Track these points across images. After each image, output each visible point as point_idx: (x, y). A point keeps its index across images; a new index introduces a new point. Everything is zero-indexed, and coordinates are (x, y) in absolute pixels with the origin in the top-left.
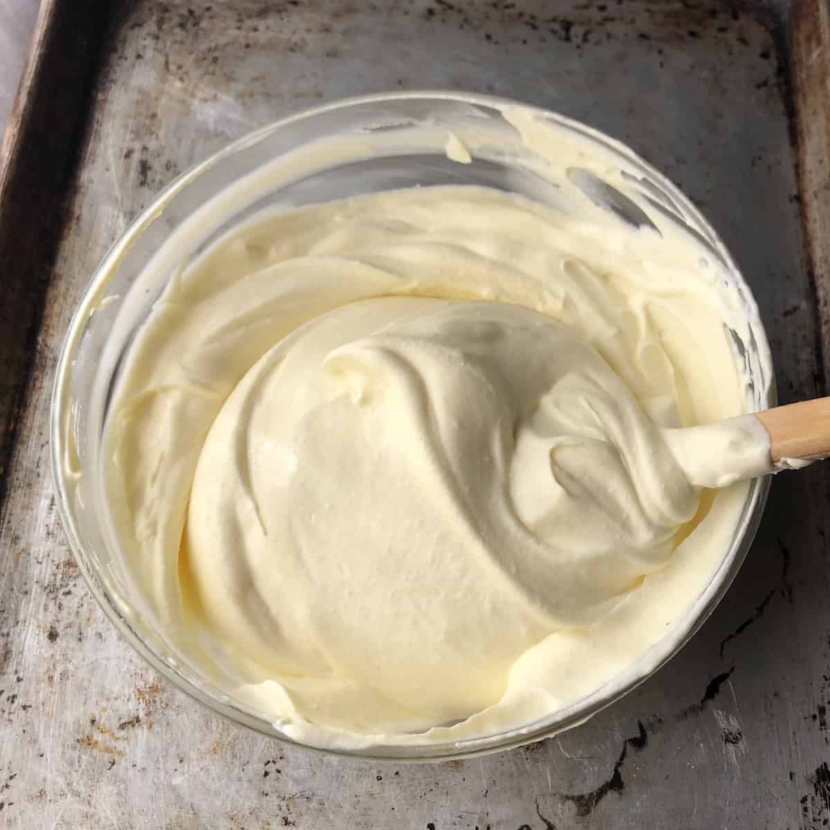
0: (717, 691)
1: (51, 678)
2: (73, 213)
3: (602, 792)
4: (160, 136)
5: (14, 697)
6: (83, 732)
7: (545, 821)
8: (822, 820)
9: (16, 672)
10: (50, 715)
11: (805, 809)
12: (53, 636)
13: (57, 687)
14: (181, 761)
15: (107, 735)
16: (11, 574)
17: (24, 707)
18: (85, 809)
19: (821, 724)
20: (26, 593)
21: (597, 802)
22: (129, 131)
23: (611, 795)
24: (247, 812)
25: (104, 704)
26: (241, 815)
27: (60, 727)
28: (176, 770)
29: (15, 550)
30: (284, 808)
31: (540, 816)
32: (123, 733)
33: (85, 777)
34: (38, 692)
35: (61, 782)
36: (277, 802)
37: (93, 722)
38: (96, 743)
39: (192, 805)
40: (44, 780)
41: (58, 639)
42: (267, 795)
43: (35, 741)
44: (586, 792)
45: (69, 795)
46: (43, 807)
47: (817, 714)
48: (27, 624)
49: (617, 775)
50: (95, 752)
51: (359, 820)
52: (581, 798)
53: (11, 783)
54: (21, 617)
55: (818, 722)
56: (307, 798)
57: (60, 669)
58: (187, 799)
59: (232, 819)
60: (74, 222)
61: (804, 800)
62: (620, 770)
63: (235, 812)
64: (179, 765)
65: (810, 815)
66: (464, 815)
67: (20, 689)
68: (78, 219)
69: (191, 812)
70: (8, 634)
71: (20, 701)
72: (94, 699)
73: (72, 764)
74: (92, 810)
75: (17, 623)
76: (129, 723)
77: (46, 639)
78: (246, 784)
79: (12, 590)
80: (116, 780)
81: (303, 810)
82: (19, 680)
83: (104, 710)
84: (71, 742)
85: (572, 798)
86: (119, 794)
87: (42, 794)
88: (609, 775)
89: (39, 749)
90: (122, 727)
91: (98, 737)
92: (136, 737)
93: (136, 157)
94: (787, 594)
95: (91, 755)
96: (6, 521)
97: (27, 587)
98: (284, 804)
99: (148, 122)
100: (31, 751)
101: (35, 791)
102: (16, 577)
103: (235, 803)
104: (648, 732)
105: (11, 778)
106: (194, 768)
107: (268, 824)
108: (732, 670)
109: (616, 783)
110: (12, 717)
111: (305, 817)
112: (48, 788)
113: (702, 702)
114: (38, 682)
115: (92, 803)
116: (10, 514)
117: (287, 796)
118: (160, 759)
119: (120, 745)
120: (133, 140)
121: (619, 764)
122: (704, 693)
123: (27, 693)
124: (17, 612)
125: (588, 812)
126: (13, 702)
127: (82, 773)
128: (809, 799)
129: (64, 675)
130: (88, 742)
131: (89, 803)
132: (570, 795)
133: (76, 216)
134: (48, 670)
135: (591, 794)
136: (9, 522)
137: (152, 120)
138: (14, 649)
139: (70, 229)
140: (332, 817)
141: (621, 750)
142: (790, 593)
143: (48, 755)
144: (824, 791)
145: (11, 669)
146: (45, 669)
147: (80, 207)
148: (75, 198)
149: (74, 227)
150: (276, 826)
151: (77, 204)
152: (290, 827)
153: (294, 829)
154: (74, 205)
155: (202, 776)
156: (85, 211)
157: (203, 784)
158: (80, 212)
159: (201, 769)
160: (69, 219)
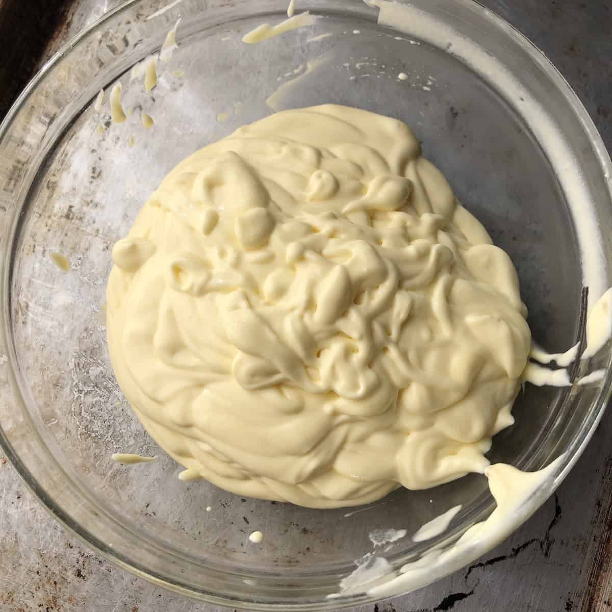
0: (452, 606)
2: (66, 18)
14: (19, 498)
24: (53, 555)
26: (48, 556)
28: (13, 503)
30: (81, 562)
36: (77, 556)
39: (16, 534)
42: (71, 547)
51: (132, 594)
56: (100, 562)
58: (14, 529)
59: (41, 556)
60: (65, 27)
63: (45, 552)
64: (16, 500)
68: (69, 25)
69: (15, 539)
78: (59, 533)
81: (94, 570)
98: (81, 559)
103: (47, 544)
106: (26, 505)
107: (66, 570)
111: (94, 576)
113: (435, 609)
117: (86, 554)
118: (5, 491)
122: (439, 603)
133: (67, 21)
139: (60, 32)
140: (113, 583)
147: (73, 14)
148: (71, 5)
149: (63, 31)
150: (70, 575)
151: (71, 11)
152: (81, 579)
153: (83, 582)
154: (68, 11)
155: (30, 515)
156: (76, 18)
157: (29, 521)
158: (72, 19)
159: (31, 509)
160: (62, 23)
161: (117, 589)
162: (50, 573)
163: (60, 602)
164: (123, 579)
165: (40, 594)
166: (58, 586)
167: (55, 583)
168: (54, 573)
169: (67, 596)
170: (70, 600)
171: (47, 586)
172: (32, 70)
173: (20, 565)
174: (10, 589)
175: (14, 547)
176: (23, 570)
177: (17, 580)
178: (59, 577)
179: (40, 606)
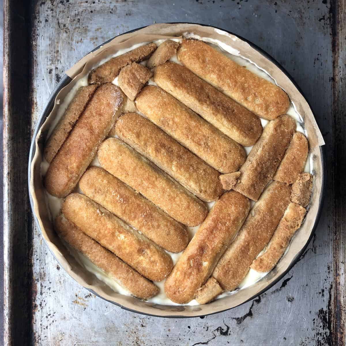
0: (286, 284)
1: (60, 282)
2: (34, 101)
3: (245, 317)
4: (61, 62)
5: (50, 288)
6: (74, 299)
7: (226, 325)
8: (320, 326)
9: (49, 280)
10: (62, 294)
11: (314, 323)
12: (58, 268)
13: (63, 285)
15: (82, 300)
16: (40, 248)
17: (54, 291)
18: (79, 322)
19: (322, 295)
20: (47, 254)
21: (243, 320)
22: (48, 60)
23: (248, 318)
24: (130, 323)
25: (79, 290)
26: (128, 324)
27: (66, 297)
29: (39, 239)
30: (141, 322)
31: (225, 324)
32: (86, 299)
33: (77, 313)
34: (57, 287)
35: (70, 315)
36: (139, 320)
37: (76, 296)
38: (79, 302)
39: (112, 321)
40: (65, 314)
41: (60, 269)
42: (135, 318)
43: (59, 302)
44: (240, 317)
45: (73, 318)
46: (66, 322)
47: (321, 292)
48: (49, 264)
49: (250, 311)
50: (79, 305)
51: (165, 325)
52: (238, 318)
53: (54, 315)
54: (47, 262)
55: (321, 294)
56: (149, 319)
57: (63, 279)
58: (110, 319)
59: (125, 325)
60: (35, 105)
61: (314, 320)
62: (251, 310)
63: (126, 323)
64: (106, 309)
65: (315, 324)
66: (200, 324)
67: (51, 286)
69: (112, 323)
70: (44, 268)
71: (52, 290)
72: (75, 289)
73: (72, 309)
74: (81, 323)
75: (46, 264)
76: (88, 296)
77: (56, 269)
78: (128, 315)
79: (42, 253)
80: (87, 313)
81: (148, 322)
82: (50, 283)
83: (79, 292)
84: (71, 302)
85: (235, 319)
86: (89, 318)
87: (65, 318)
88: (247, 311)
89: (61, 305)
90: (86, 297)
91: (79, 300)
92: (91, 300)
93: (54, 72)
94: (314, 250)
95: (78, 306)
96: (35, 229)
97: (46, 252)
98: (141, 320)
99: (56, 55)
100: (58, 305)
101: (63, 317)
102: (42, 249)
103: (126, 320)
104: (261, 298)
105: (54, 313)
106: (111, 309)
107: (137, 326)
108: (292, 277)
109: (250, 314)
110: (50, 294)
111: (148, 324)
112: (67, 316)
113: (280, 288)
114: (57, 283)
115: (81, 320)
116: (36, 226)
117: (142, 318)
118: (100, 307)
119: (87, 303)
120: (51, 64)
121: (251, 308)
122: (281, 285)
123: (54, 287)
124: (45, 260)
125: (241, 323)
126: (50, 290)
127: (76, 312)
128: (316, 319)
129: (64, 281)
130: (76, 302)
131: (80, 321)
132: (234, 317)
133: (35, 102)
134: (59, 279)
135: (242, 317)
136: (36, 229)
137: (57, 53)
138: (46, 273)
140: (157, 324)
141: (252, 303)
142: (315, 250)
143: (64, 306)
144: (321, 317)
145: (47, 279)
146: (58, 279)
147: (36, 98)
148: (33, 94)
149: (35, 108)
150: (139, 327)
151: (34, 97)
152: (144, 327)
153: (145, 328)
154: (33, 98)
155: (114, 312)
156: (38, 100)
157: (115, 315)
158: (36, 101)
159: (114, 310)
160: (33, 104)
161: (159, 326)
162: (131, 330)
163: (140, 338)
164: (159, 321)
165: (131, 338)
166: (137, 333)
167: (135, 332)
168: (133, 329)
169: (141, 335)
170: (143, 336)
171: (132, 334)
172: (30, 132)
173: (119, 331)
174: (119, 341)
175: (113, 325)
176: (121, 333)
177: (120, 337)
178: (135, 330)
179: (133, 342)
